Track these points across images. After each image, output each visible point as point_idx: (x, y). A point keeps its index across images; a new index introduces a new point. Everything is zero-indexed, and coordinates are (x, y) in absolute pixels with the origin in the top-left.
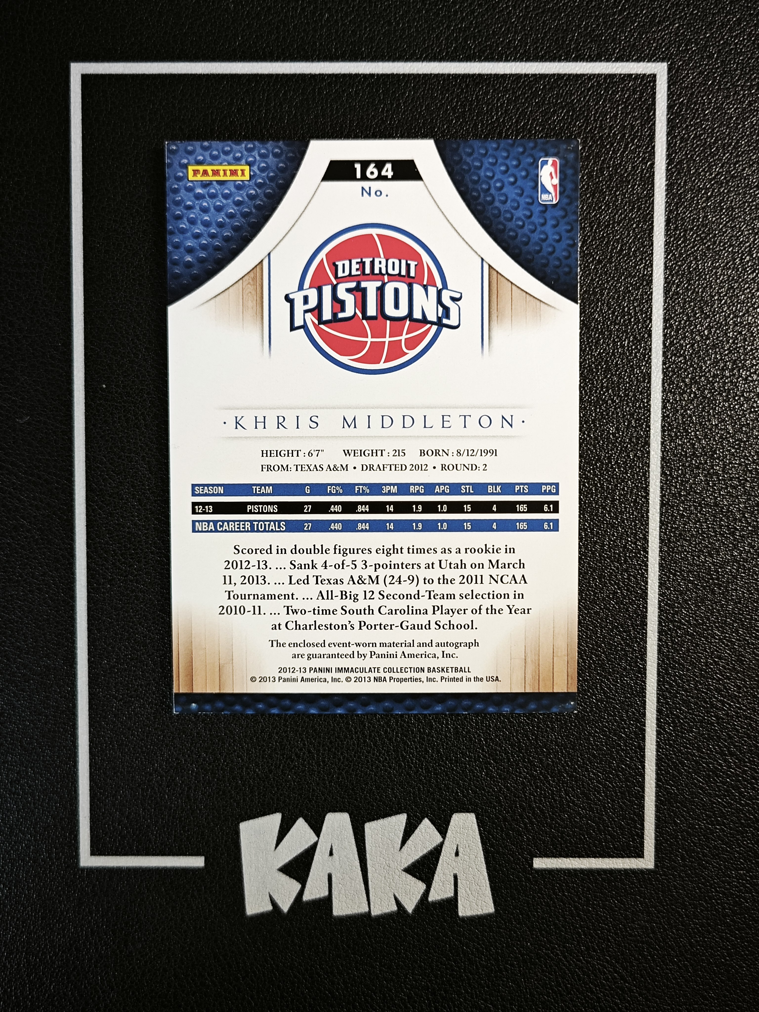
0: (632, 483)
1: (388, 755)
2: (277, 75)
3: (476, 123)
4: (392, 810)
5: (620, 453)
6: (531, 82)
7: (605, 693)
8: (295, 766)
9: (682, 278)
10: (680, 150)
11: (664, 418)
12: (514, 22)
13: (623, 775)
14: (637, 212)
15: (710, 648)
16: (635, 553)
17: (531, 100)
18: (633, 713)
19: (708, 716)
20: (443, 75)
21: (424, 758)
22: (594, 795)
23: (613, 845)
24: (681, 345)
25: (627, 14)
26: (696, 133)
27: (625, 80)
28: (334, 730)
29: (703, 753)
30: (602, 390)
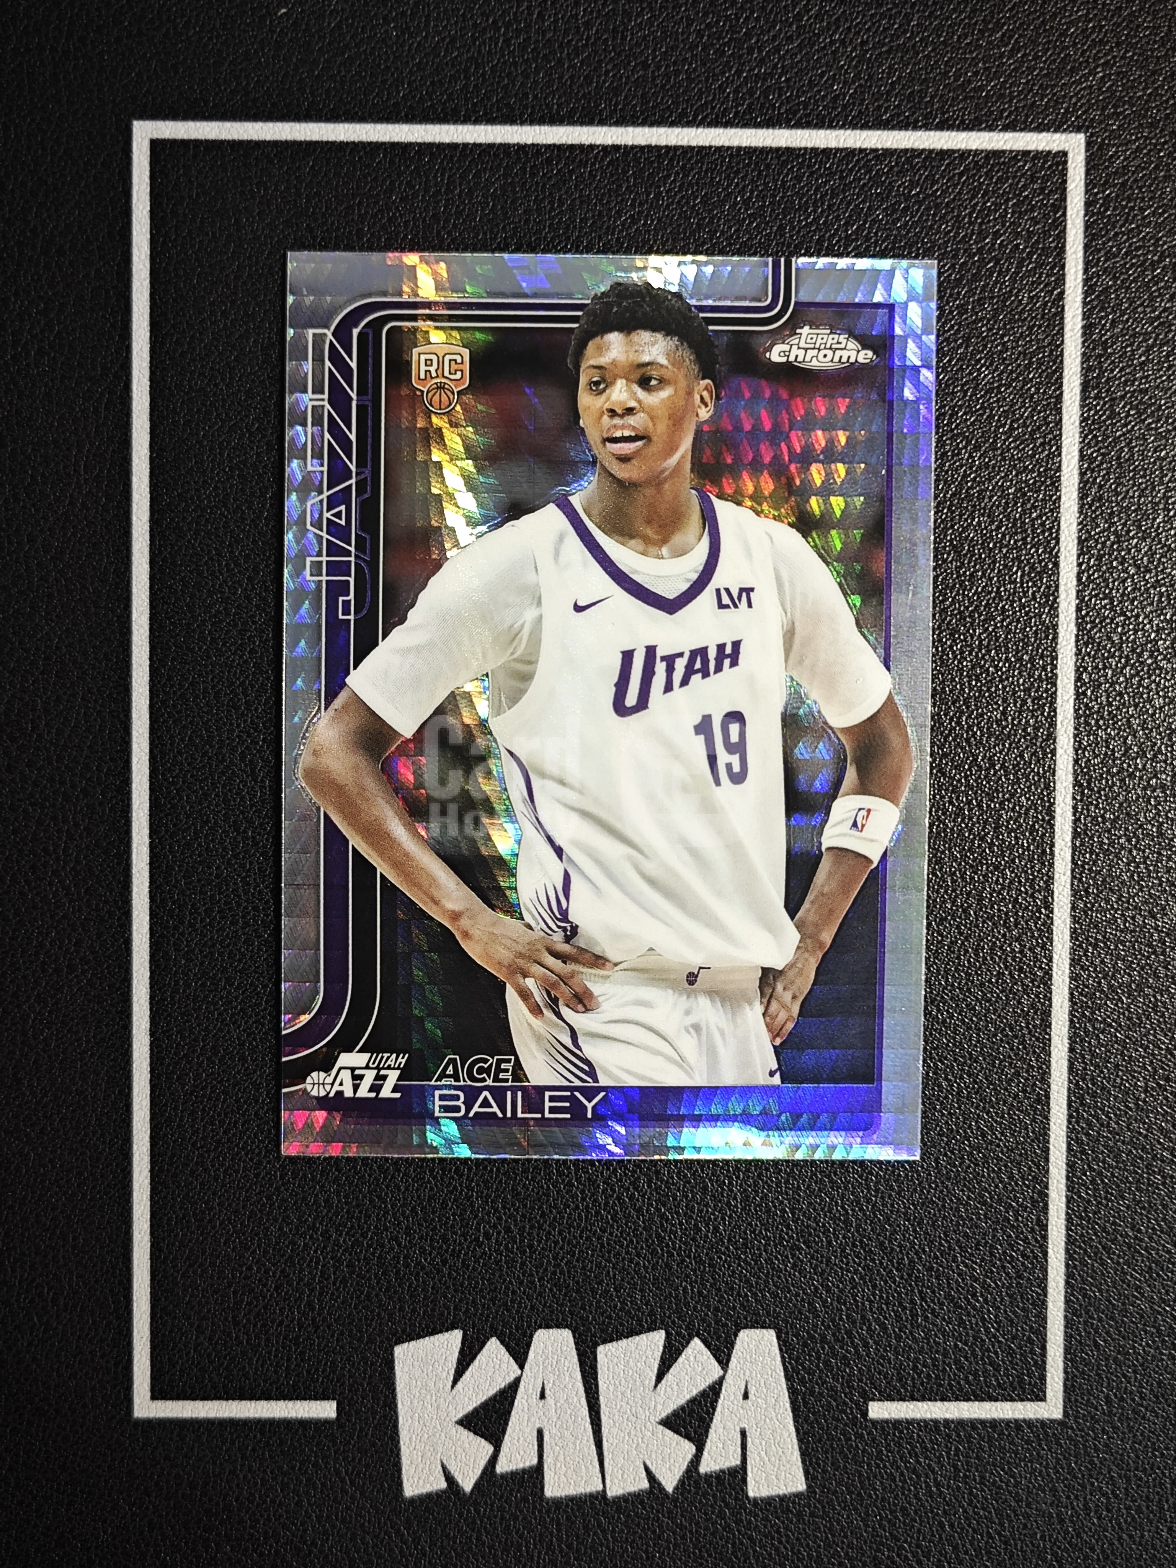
0: (1028, 799)
1: (635, 1235)
2: (466, 145)
3: (781, 225)
4: (642, 1326)
5: (1009, 749)
6: (871, 160)
7: (983, 1135)
8: (485, 1253)
9: (1108, 473)
10: (1104, 272)
11: (1079, 695)
12: (843, 66)
13: (1013, 1267)
14: (1037, 369)
15: (1151, 1062)
16: (1032, 911)
17: (870, 189)
18: (1030, 1168)
19: (1148, 1173)
20: (729, 148)
21: (694, 1239)
22: (966, 1298)
23: (997, 1380)
24: (1106, 580)
25: (1023, 56)
26: (1130, 245)
27: (1019, 161)
28: (548, 1195)
29: (1139, 1231)
30: (980, 650)
